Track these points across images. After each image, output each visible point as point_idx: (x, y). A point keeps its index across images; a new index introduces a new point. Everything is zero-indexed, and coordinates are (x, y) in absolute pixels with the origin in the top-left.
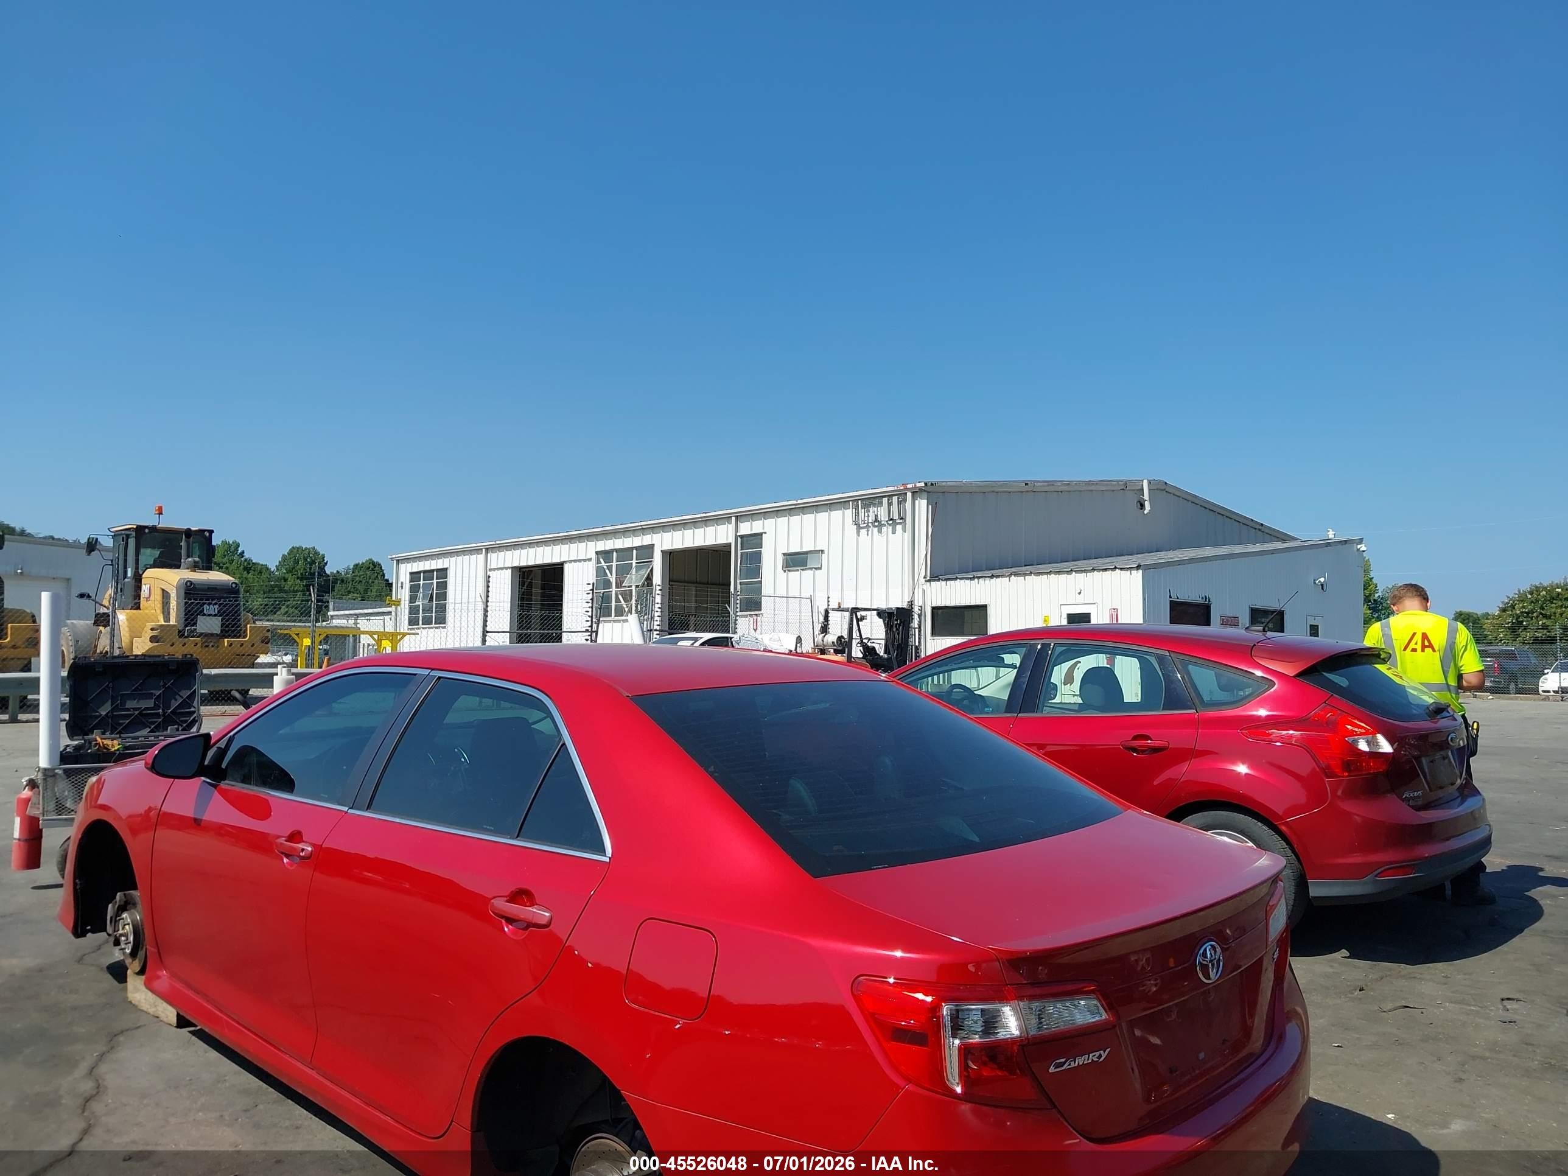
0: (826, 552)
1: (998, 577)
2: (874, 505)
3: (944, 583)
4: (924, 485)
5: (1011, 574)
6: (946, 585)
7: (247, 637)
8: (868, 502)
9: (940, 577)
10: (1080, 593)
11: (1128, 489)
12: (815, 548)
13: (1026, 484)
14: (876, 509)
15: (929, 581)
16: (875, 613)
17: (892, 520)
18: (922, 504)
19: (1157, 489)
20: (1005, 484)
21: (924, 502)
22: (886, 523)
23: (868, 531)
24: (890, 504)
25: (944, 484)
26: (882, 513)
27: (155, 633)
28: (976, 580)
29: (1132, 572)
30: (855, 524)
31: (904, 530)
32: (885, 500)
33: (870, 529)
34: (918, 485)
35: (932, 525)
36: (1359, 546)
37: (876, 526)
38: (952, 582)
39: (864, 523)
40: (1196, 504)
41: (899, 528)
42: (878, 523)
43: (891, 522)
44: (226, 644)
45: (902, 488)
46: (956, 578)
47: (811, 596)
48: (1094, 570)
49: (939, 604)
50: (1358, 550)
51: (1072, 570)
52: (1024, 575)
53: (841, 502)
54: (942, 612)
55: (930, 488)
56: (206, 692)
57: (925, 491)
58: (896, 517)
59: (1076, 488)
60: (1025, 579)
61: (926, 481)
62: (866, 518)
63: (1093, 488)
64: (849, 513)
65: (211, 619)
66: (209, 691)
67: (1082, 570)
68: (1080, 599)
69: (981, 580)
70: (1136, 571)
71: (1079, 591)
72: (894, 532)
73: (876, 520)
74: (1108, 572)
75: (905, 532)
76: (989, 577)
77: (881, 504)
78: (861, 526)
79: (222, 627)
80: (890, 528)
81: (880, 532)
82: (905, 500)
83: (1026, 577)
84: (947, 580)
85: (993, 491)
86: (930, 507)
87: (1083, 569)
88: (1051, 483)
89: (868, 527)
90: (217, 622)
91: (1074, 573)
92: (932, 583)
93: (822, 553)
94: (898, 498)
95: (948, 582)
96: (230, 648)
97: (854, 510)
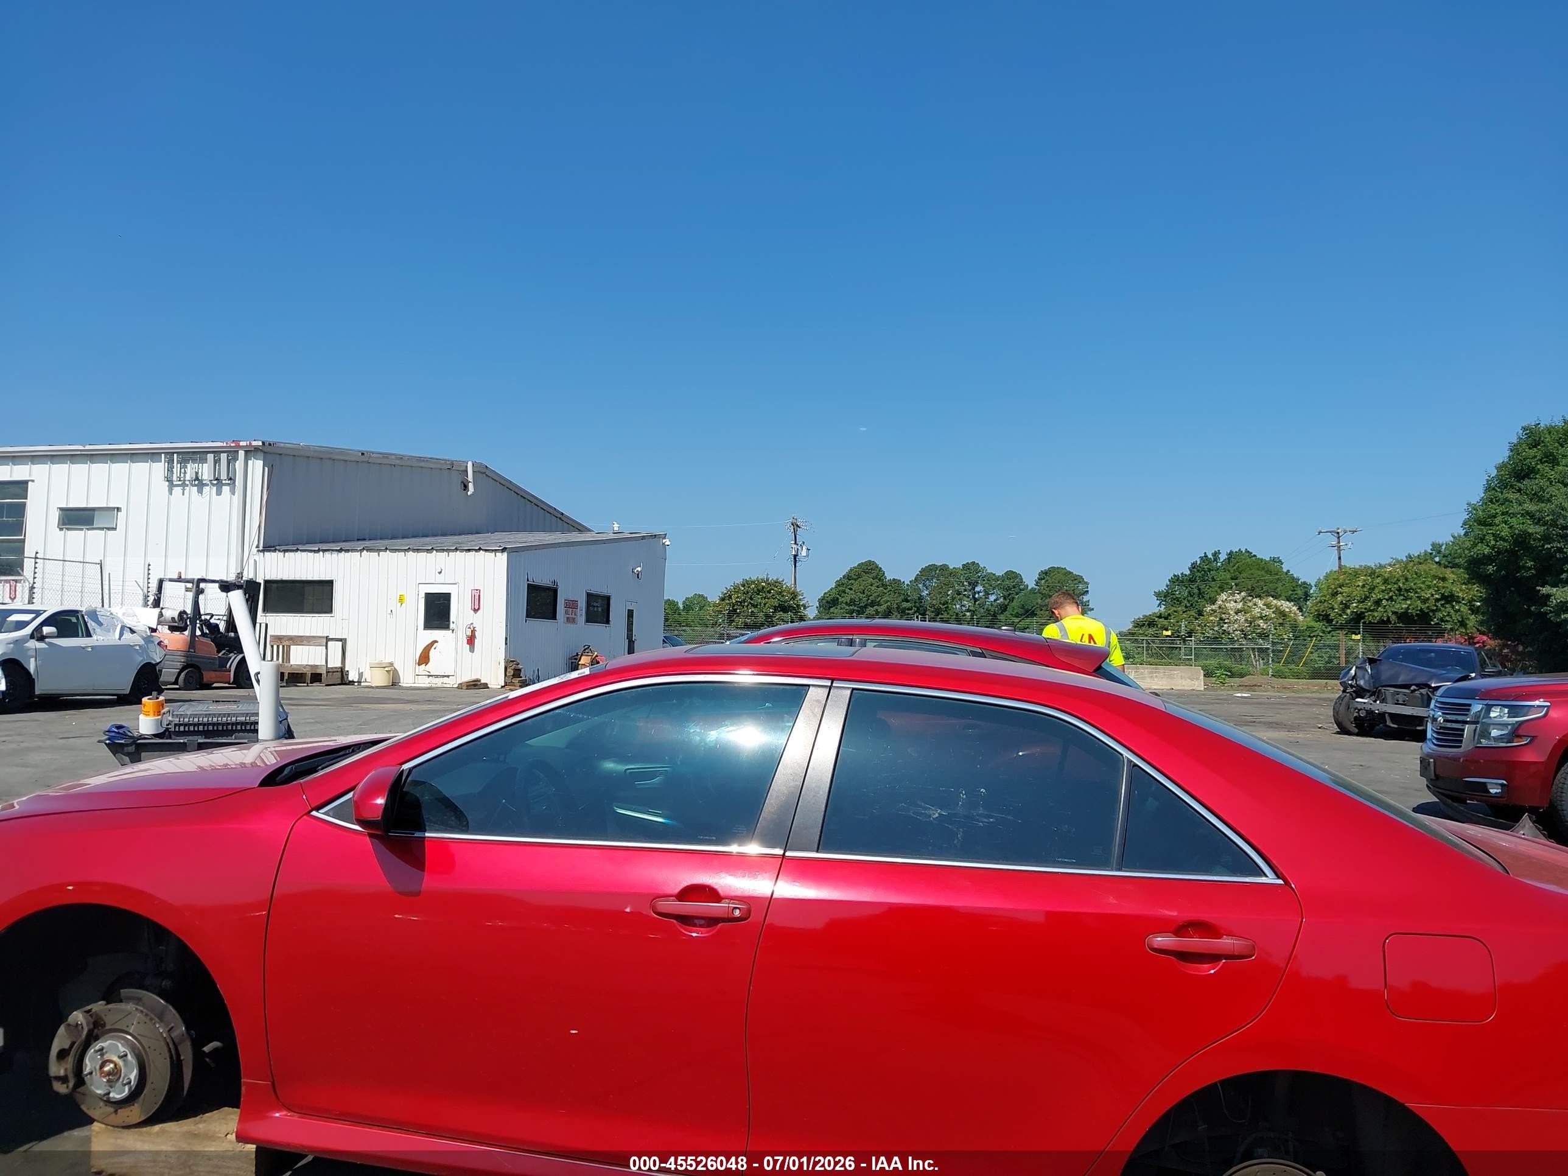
0: (124, 510)
1: (347, 551)
2: (194, 461)
3: (282, 554)
4: (261, 444)
5: (364, 549)
6: (284, 556)
8: (187, 457)
9: (277, 547)
10: (440, 573)
11: (455, 469)
12: (107, 504)
13: (363, 454)
14: (197, 465)
15: (263, 551)
16: (217, 585)
17: (217, 479)
18: (257, 466)
19: (479, 472)
20: (342, 452)
21: (259, 463)
22: (209, 483)
23: (184, 490)
24: (217, 461)
25: (282, 445)
26: (206, 471)
28: (321, 553)
29: (497, 554)
30: (167, 481)
31: (233, 492)
32: (210, 457)
33: (187, 489)
34: (254, 443)
35: (268, 489)
36: (664, 541)
37: (195, 485)
38: (292, 554)
39: (180, 480)
40: (510, 489)
41: (226, 489)
42: (199, 482)
43: (215, 482)
45: (233, 445)
46: (297, 550)
47: (101, 561)
48: (456, 549)
49: (274, 577)
50: (663, 544)
51: (432, 548)
52: (379, 551)
53: (148, 453)
54: (277, 588)
55: (267, 449)
57: (261, 450)
58: (224, 476)
59: (408, 463)
60: (379, 555)
61: (263, 440)
62: (182, 475)
63: (423, 464)
64: (159, 468)
67: (444, 550)
68: (440, 578)
69: (326, 553)
70: (501, 554)
71: (439, 571)
72: (219, 493)
73: (197, 479)
74: (471, 553)
75: (234, 495)
76: (336, 550)
77: (204, 461)
78: (175, 483)
80: (215, 488)
81: (200, 491)
82: (236, 459)
83: (381, 553)
84: (285, 551)
85: (330, 459)
86: (266, 469)
87: (446, 548)
88: (386, 456)
89: (184, 485)
91: (435, 552)
92: (265, 553)
93: (118, 511)
94: (228, 456)
95: (286, 554)
97: (166, 464)
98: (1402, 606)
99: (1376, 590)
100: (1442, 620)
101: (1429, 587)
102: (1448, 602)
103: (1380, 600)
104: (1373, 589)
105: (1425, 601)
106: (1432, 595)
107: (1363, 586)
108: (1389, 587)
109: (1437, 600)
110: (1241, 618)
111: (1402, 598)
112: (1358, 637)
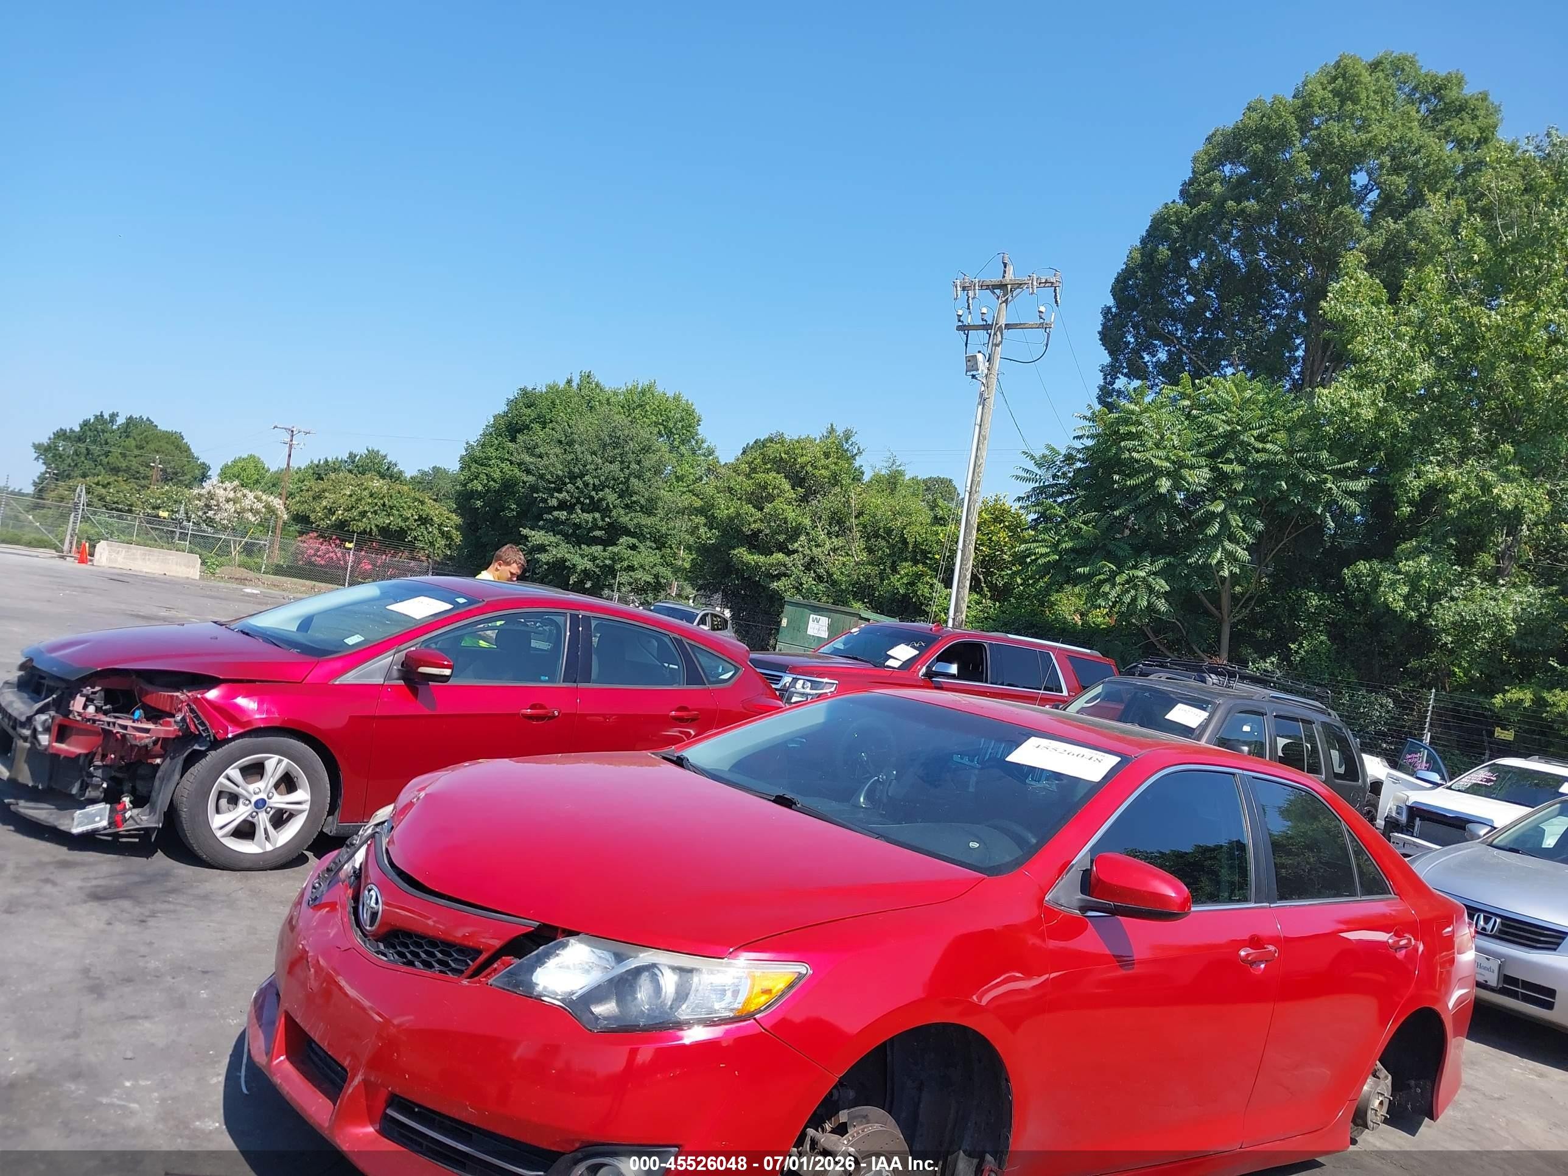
98: (383, 520)
99: (363, 502)
100: (415, 538)
101: (409, 507)
102: (423, 524)
103: (366, 512)
104: (360, 500)
105: (406, 519)
106: (412, 516)
107: (351, 496)
108: (376, 501)
109: (416, 520)
110: (230, 506)
111: (385, 513)
112: (351, 545)
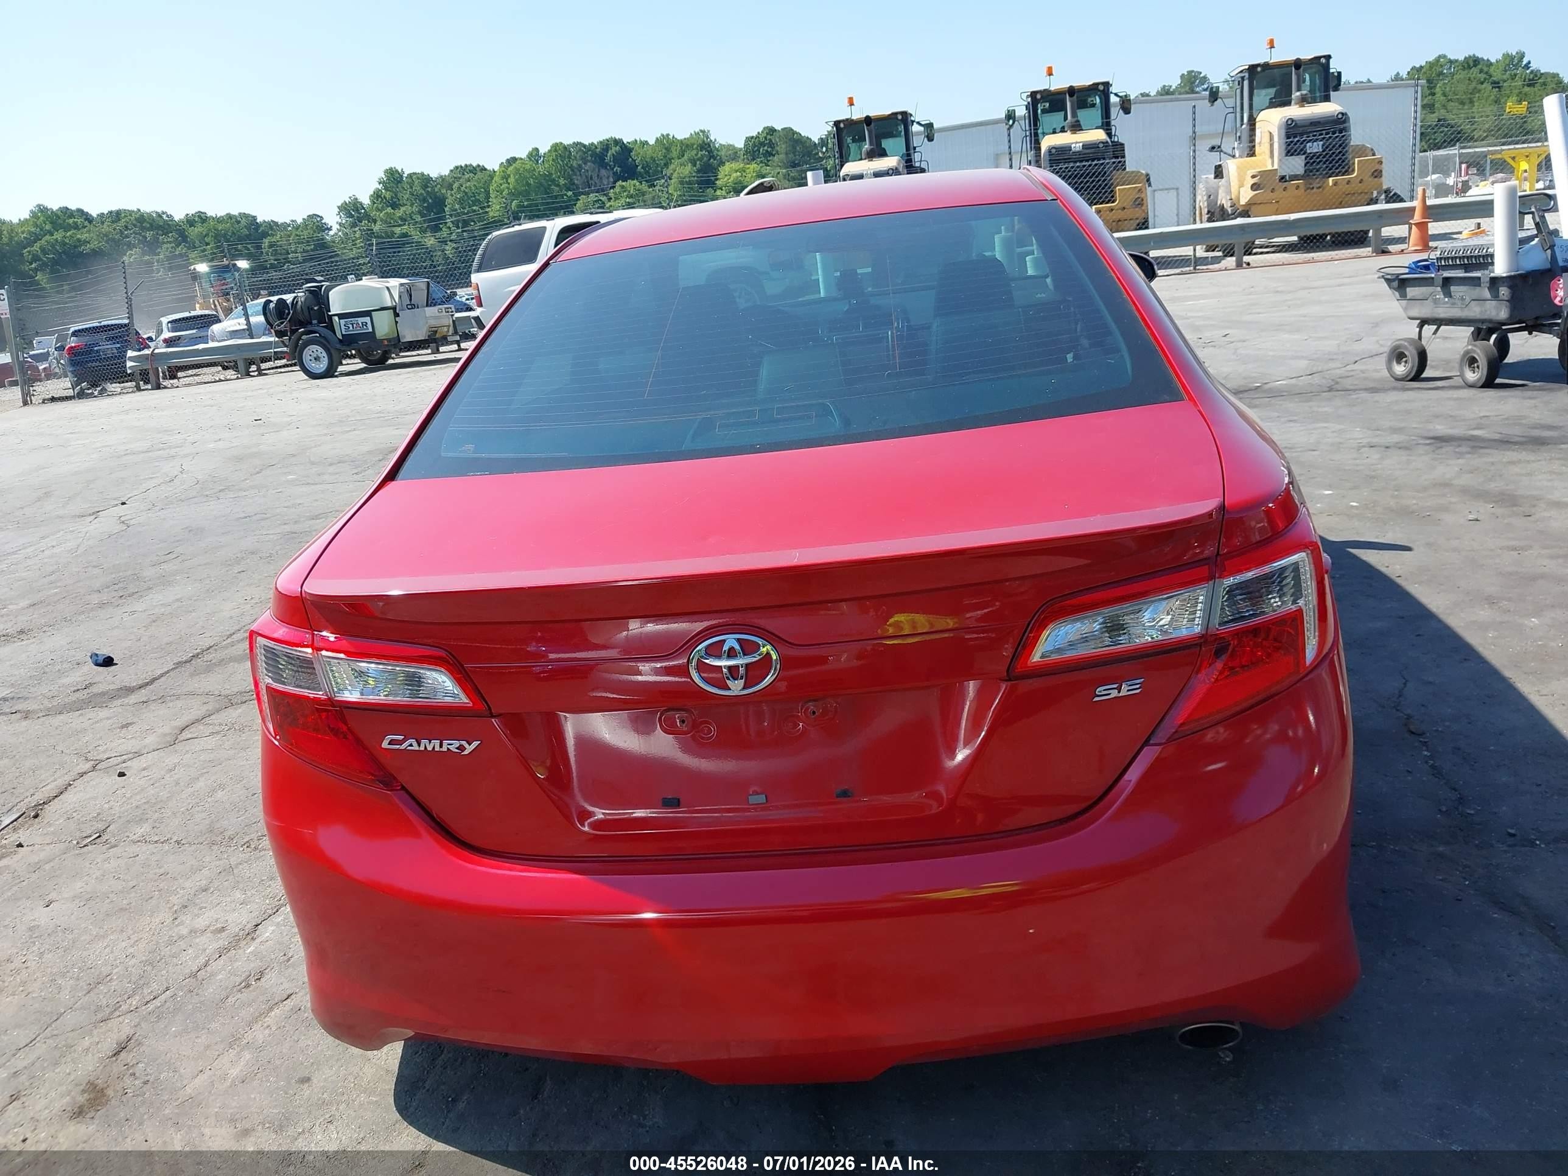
7: (1353, 170)
27: (1255, 180)
44: (1331, 184)
56: (1295, 238)
65: (1293, 159)
66: (1299, 237)
79: (1305, 165)
90: (1300, 162)
96: (1335, 187)
